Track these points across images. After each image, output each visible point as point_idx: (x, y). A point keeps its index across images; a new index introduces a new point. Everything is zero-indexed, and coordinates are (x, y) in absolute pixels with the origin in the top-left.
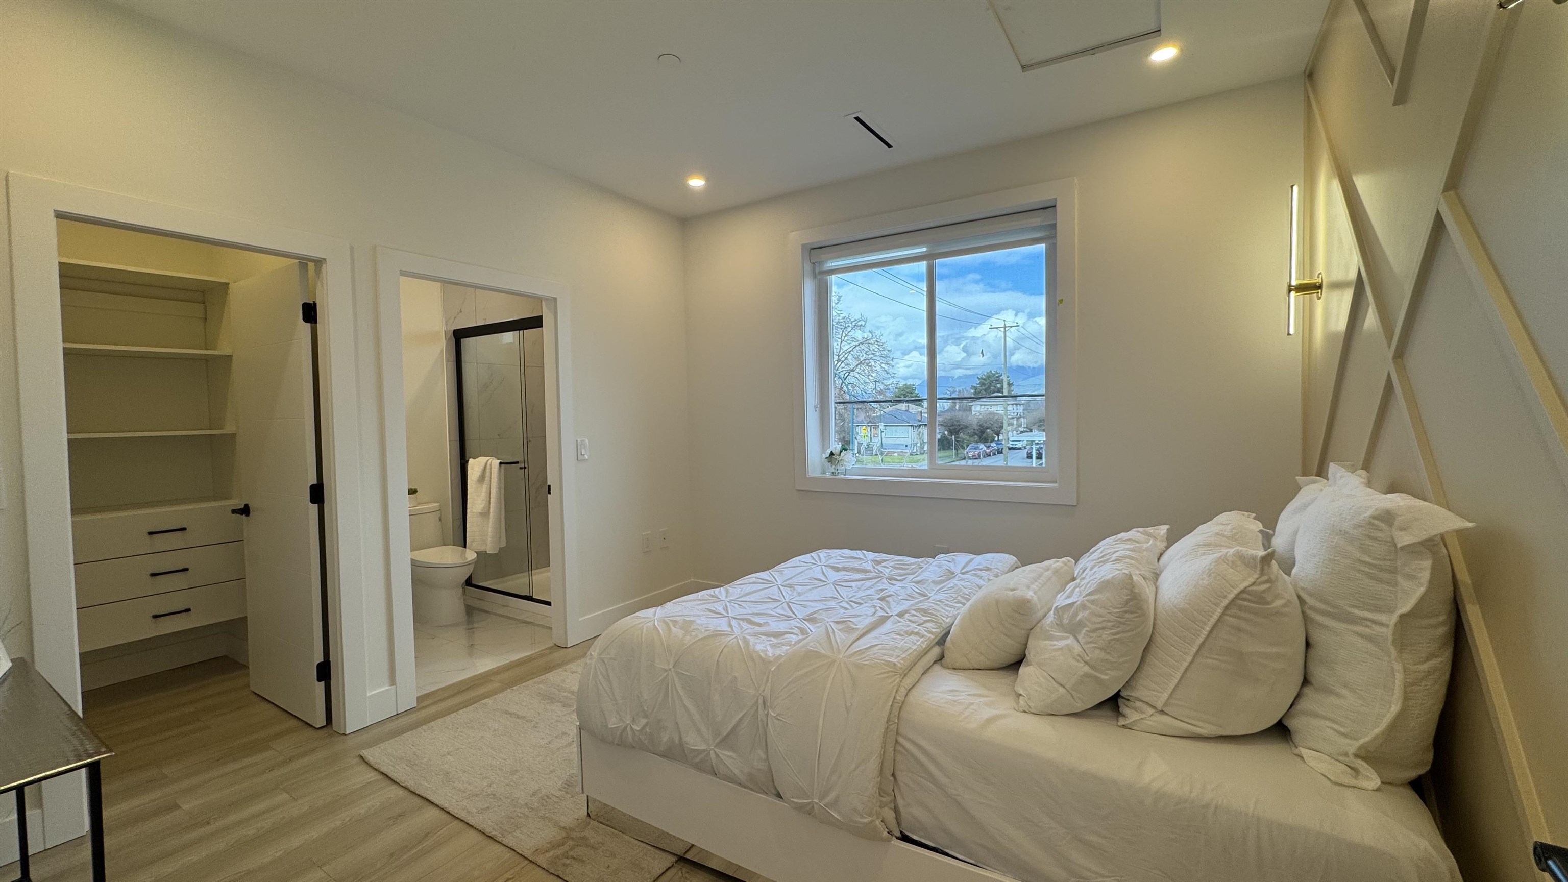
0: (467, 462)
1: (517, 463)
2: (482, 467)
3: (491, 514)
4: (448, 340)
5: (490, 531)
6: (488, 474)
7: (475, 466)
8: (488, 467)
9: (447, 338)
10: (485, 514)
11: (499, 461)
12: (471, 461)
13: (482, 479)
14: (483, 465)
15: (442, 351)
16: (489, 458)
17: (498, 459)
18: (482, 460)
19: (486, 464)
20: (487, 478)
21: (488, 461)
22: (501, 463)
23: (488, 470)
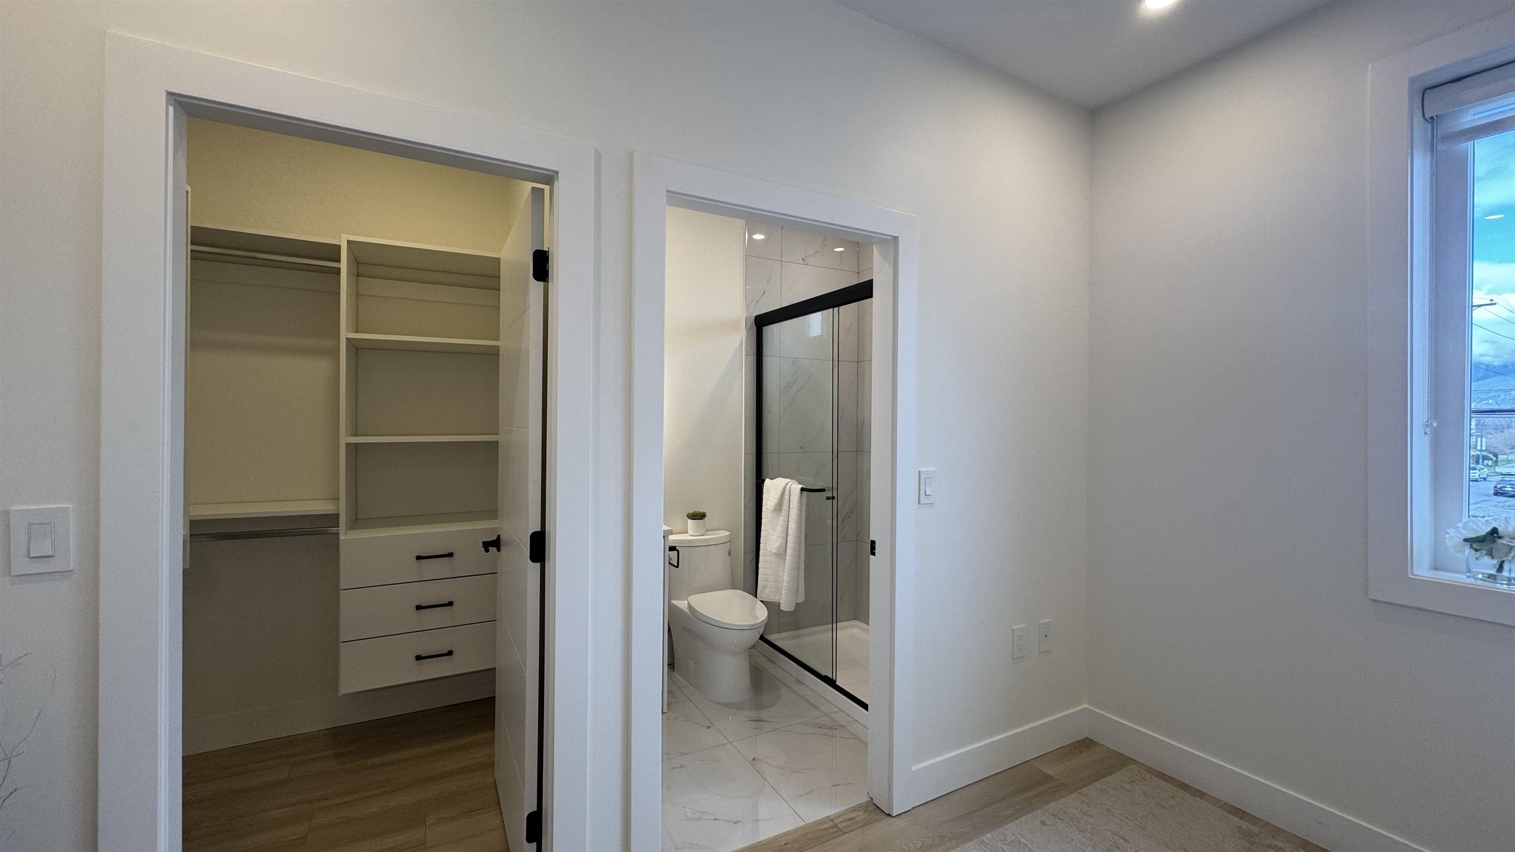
0: (764, 480)
1: (823, 490)
2: (779, 492)
3: (788, 558)
4: (748, 330)
5: (785, 580)
6: (786, 502)
7: (772, 488)
8: (787, 492)
9: (748, 327)
10: (781, 555)
11: (801, 486)
12: (768, 482)
13: (779, 507)
14: (781, 489)
15: (741, 345)
16: (788, 480)
17: (800, 484)
18: (781, 482)
19: (784, 489)
20: (785, 508)
21: (787, 484)
22: (802, 489)
23: (786, 497)
